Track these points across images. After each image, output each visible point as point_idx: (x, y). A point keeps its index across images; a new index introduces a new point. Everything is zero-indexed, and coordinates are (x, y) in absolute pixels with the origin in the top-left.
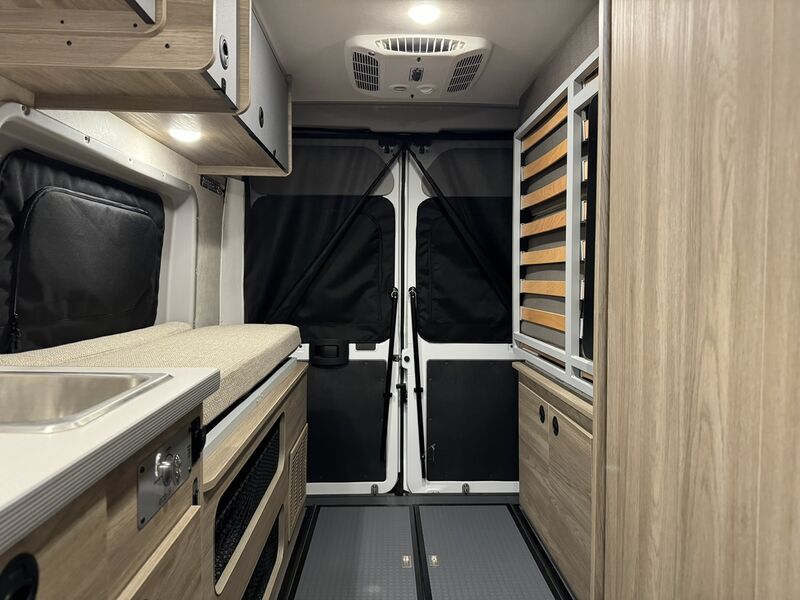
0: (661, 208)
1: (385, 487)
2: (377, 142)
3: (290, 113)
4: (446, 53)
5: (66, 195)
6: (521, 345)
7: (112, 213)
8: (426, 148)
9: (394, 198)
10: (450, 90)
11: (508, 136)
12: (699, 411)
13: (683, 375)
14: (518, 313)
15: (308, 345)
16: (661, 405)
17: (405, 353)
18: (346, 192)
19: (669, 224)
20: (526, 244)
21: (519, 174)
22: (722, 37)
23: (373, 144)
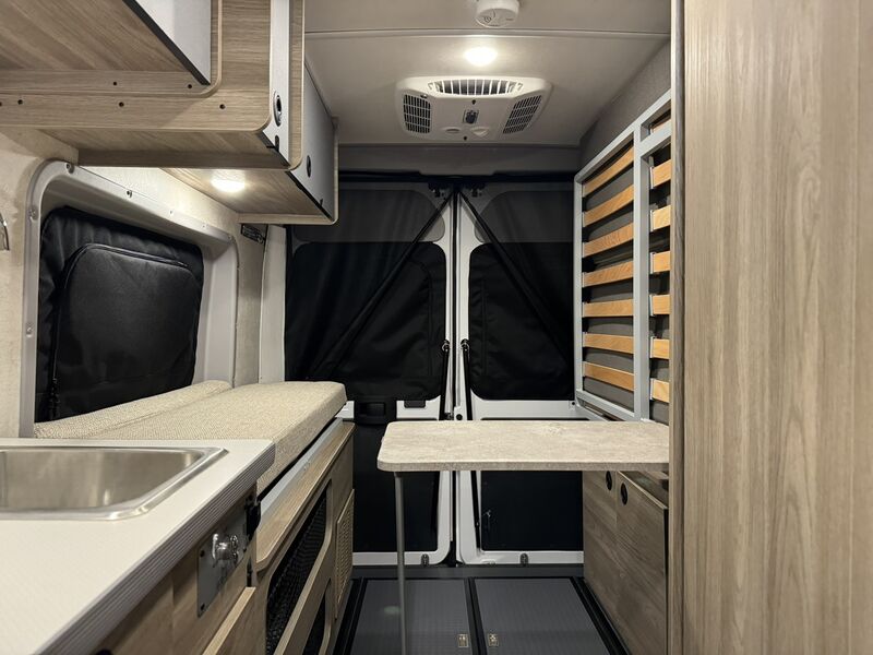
0: (740, 277)
1: (436, 557)
2: (427, 185)
3: (336, 158)
4: (502, 95)
5: (106, 251)
6: (584, 404)
7: (151, 267)
8: (479, 191)
9: (445, 244)
10: (505, 131)
11: (568, 177)
12: (785, 494)
13: (766, 455)
14: (580, 369)
15: (352, 402)
16: (744, 485)
17: (457, 410)
18: (394, 240)
19: (750, 295)
20: (588, 294)
21: (580, 220)
22: (804, 110)
23: (422, 188)
